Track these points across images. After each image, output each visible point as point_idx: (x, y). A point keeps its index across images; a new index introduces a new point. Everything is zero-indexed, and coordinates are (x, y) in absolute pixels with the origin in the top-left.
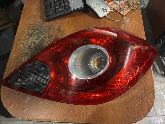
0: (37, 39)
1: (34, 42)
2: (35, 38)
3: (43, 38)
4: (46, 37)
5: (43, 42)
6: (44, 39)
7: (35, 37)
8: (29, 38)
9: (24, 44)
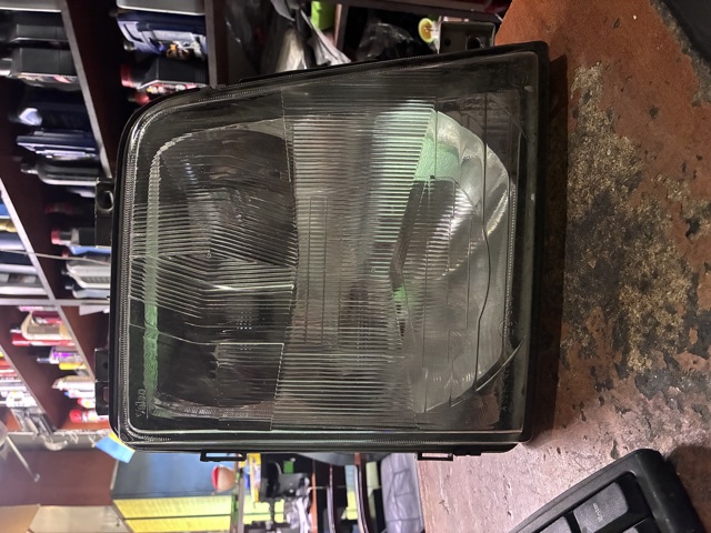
0: (644, 322)
1: (645, 287)
2: (663, 317)
3: (627, 351)
4: (615, 372)
5: (610, 322)
6: (616, 348)
7: (669, 328)
8: (692, 299)
9: (688, 221)
